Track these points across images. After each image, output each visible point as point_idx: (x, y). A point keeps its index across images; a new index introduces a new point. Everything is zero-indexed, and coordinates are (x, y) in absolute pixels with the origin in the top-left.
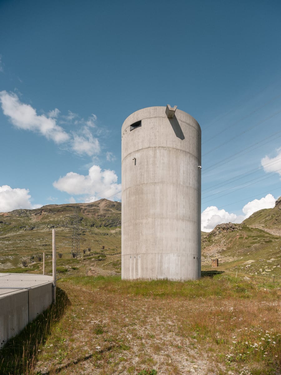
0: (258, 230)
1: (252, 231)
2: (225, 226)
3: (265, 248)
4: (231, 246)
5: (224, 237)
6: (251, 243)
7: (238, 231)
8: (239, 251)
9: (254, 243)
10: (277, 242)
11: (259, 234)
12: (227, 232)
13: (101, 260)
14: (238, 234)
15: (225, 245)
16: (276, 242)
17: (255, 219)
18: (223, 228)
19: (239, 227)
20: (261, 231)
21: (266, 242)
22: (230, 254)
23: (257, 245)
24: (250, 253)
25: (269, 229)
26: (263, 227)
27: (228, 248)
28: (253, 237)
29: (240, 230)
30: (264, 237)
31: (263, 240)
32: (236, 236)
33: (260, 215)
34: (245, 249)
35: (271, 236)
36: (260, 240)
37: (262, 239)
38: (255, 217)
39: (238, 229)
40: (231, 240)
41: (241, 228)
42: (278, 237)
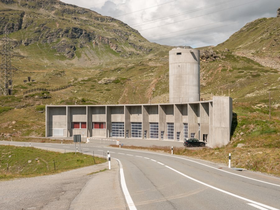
0: (245, 59)
1: (238, 62)
2: (204, 54)
3: (252, 84)
4: (211, 81)
5: (203, 69)
6: (236, 77)
7: (221, 61)
8: (222, 87)
9: (239, 77)
10: (266, 76)
11: (246, 65)
12: (207, 61)
13: (46, 98)
14: (220, 65)
15: (204, 79)
16: (264, 76)
17: (247, 35)
18: (202, 56)
19: (222, 55)
20: (249, 61)
21: (254, 76)
22: (210, 90)
23: (242, 80)
24: (234, 90)
25: (261, 57)
26: (252, 54)
27: (208, 83)
28: (239, 69)
29: (223, 59)
30: (252, 69)
31: (250, 74)
32: (218, 68)
33: (256, 29)
34: (229, 85)
35: (260, 68)
36: (247, 74)
37: (248, 72)
38: (248, 31)
39: (220, 58)
40: (212, 73)
41: (224, 57)
42: (269, 69)
